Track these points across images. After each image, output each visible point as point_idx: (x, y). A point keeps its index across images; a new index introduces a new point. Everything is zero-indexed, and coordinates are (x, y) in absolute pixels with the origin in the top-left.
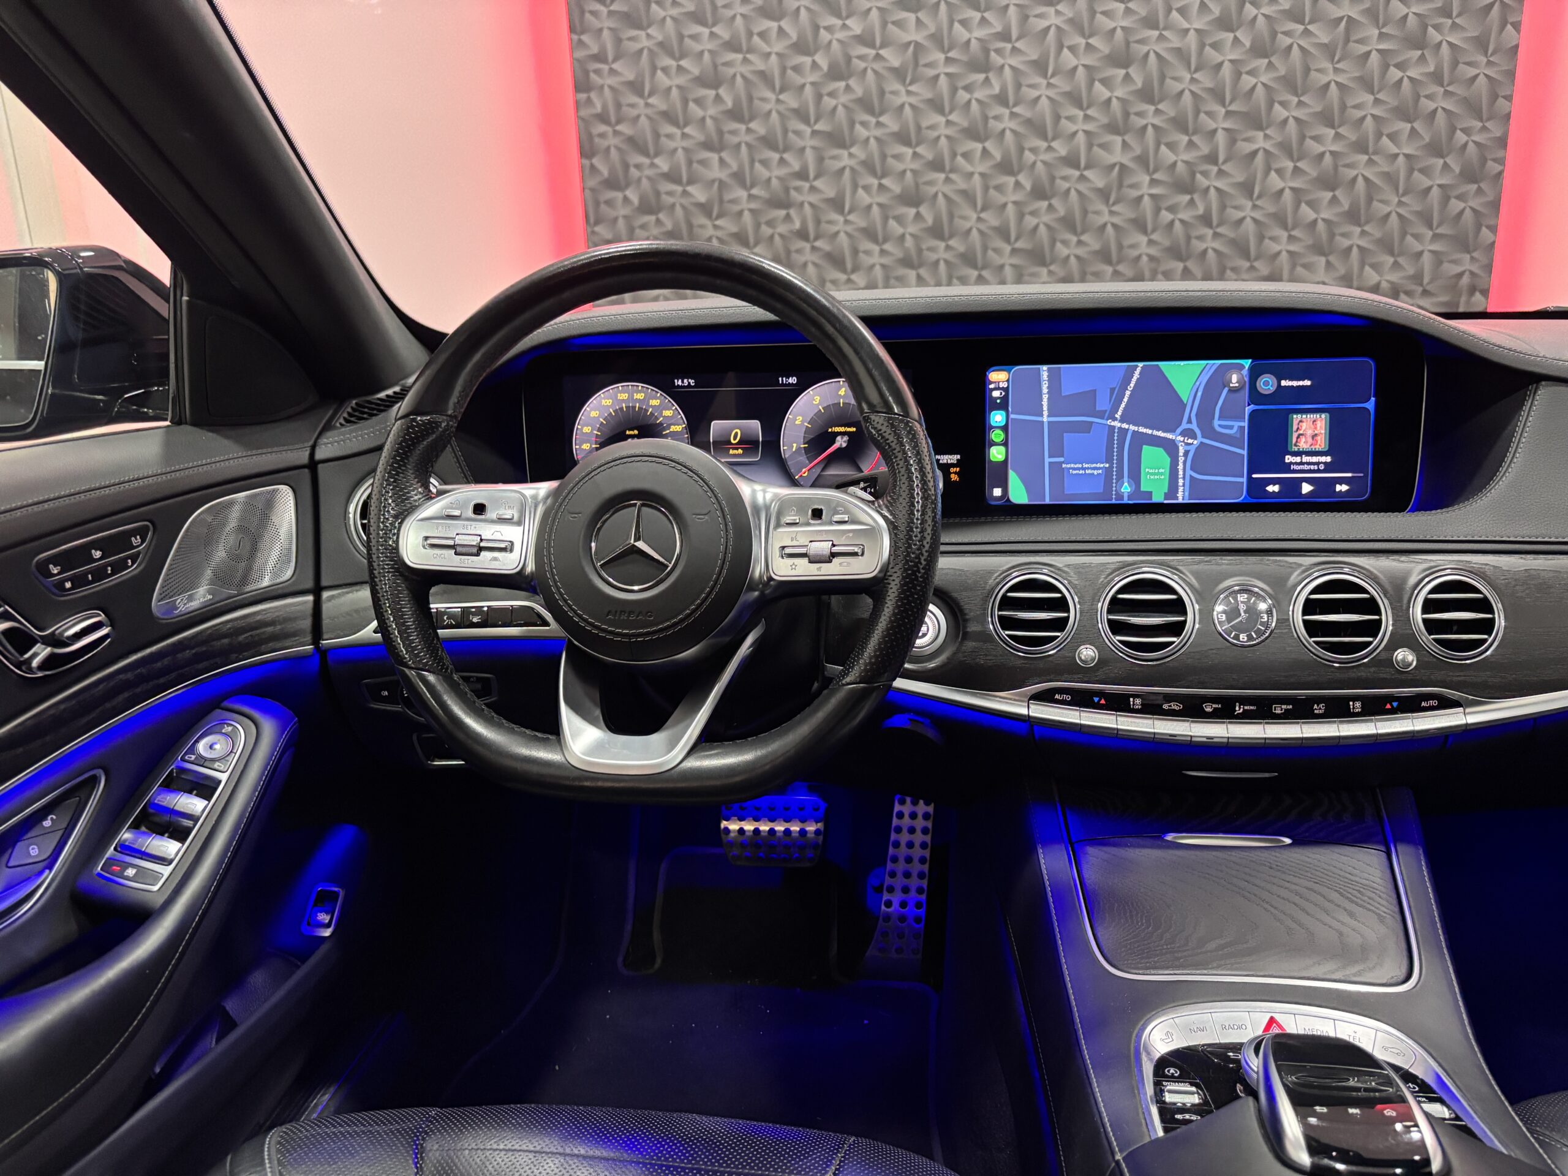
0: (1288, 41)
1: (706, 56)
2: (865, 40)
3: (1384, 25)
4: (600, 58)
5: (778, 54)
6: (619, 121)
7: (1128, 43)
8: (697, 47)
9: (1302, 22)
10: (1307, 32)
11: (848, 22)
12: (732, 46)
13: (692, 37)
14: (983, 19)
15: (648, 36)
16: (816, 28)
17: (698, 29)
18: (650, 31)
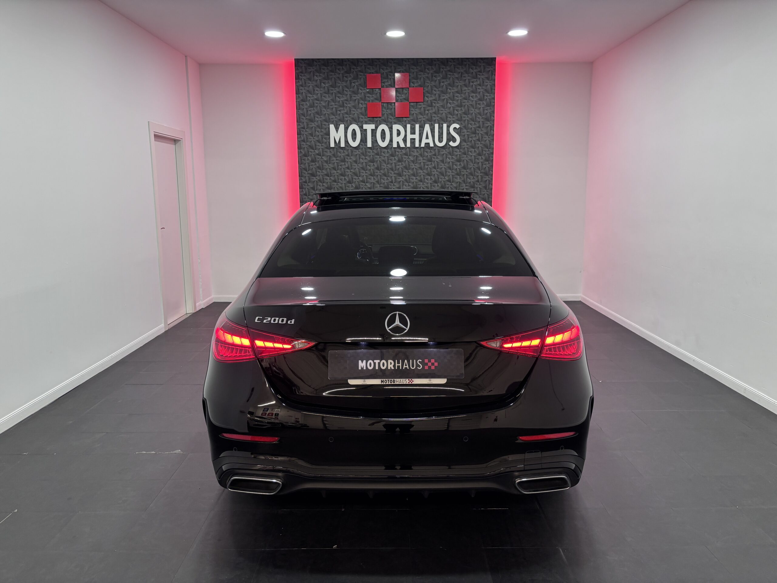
0: (448, 186)
1: (329, 183)
2: (363, 181)
3: (466, 183)
4: (305, 182)
5: (344, 183)
6: (309, 196)
7: (416, 185)
8: (327, 181)
9: (451, 182)
10: (451, 184)
11: (359, 178)
12: (335, 181)
13: (326, 179)
14: (387, 179)
15: (316, 178)
16: (353, 178)
17: (327, 177)
18: (316, 177)
